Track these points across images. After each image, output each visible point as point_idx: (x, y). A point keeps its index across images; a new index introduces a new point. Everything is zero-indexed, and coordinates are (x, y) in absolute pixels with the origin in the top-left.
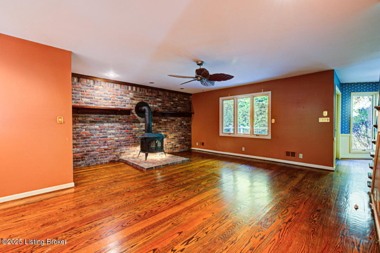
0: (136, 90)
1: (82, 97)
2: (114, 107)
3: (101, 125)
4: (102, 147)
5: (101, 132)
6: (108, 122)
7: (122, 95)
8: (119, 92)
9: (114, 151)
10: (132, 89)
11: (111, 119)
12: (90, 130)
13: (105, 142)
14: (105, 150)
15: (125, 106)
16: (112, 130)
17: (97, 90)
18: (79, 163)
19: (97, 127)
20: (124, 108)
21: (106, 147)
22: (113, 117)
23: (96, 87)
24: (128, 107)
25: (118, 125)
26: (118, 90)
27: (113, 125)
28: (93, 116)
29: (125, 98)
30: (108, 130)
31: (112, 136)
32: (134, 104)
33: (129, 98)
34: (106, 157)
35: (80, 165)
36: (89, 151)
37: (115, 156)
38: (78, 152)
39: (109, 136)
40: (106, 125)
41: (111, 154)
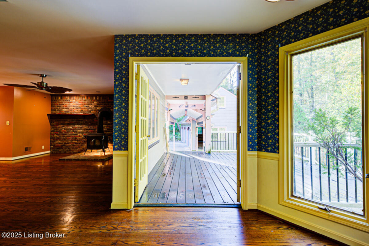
0: (100, 98)
1: (63, 108)
2: (82, 113)
3: (73, 126)
4: (74, 142)
5: (73, 131)
6: (78, 124)
7: (88, 104)
8: (86, 102)
9: (82, 145)
10: (96, 98)
11: (81, 122)
12: (67, 129)
13: (76, 138)
14: (76, 143)
15: (90, 112)
16: (80, 130)
17: (71, 102)
18: (60, 150)
19: (71, 127)
20: (90, 113)
21: (76, 142)
22: (82, 121)
23: (71, 101)
24: (93, 112)
25: (85, 127)
26: (85, 101)
27: (81, 126)
28: (69, 120)
29: (90, 106)
30: (78, 129)
31: (81, 134)
32: (98, 110)
33: (93, 106)
34: (76, 149)
35: (60, 152)
36: (65, 143)
37: (82, 149)
38: (60, 143)
39: (78, 134)
40: (77, 126)
41: (79, 147)
